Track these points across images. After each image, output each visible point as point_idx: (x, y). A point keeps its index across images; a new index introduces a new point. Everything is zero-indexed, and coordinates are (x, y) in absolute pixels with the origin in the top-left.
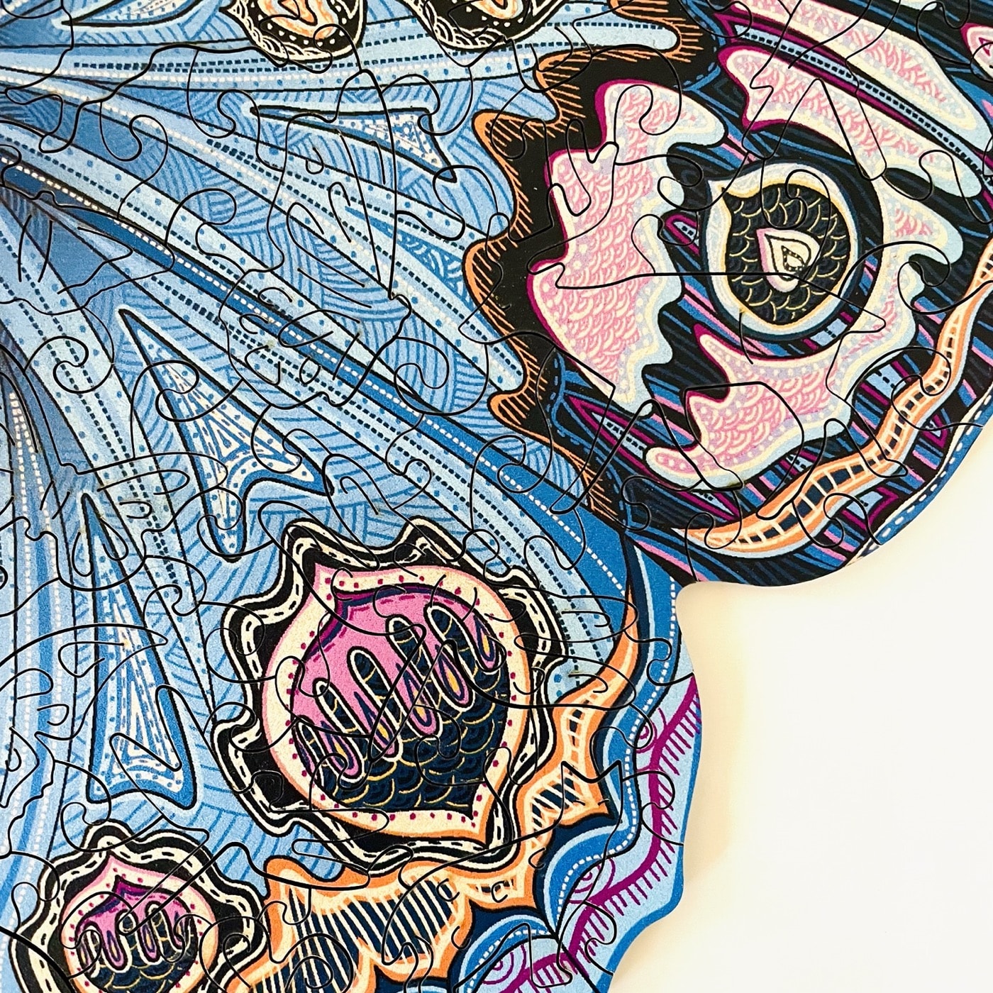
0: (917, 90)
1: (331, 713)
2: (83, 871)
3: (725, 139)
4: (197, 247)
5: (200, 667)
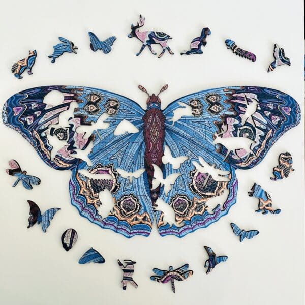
0: (259, 118)
1: (200, 182)
2: (175, 198)
3: (239, 123)
4: (186, 135)
5: (187, 177)
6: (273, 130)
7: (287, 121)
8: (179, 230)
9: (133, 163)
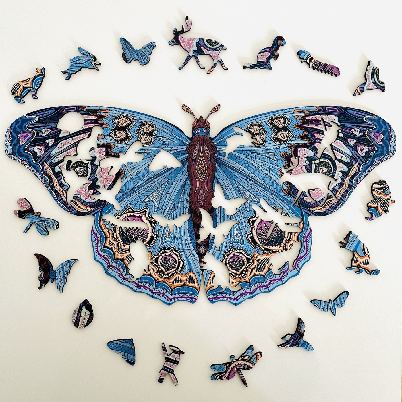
0: (341, 148)
1: (262, 232)
2: (229, 253)
3: (314, 155)
4: (244, 171)
5: (244, 226)
6: (360, 165)
7: (378, 151)
8: (234, 295)
9: (174, 207)
